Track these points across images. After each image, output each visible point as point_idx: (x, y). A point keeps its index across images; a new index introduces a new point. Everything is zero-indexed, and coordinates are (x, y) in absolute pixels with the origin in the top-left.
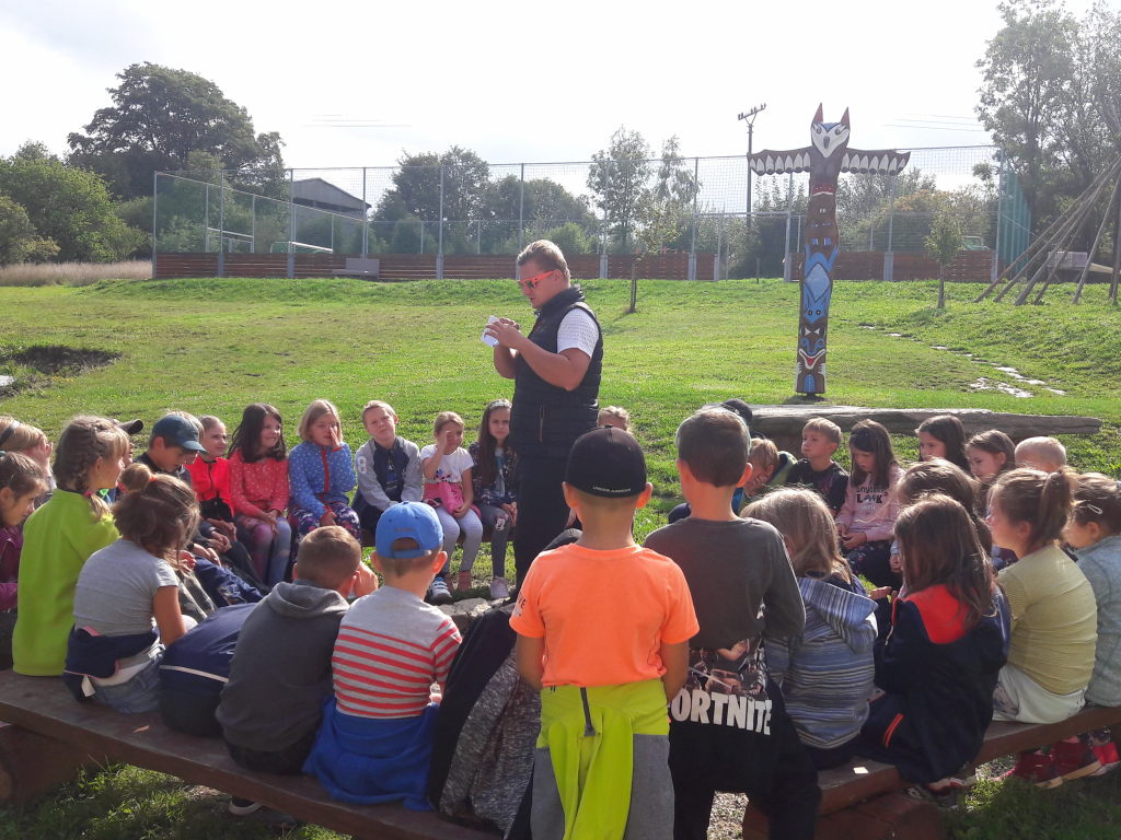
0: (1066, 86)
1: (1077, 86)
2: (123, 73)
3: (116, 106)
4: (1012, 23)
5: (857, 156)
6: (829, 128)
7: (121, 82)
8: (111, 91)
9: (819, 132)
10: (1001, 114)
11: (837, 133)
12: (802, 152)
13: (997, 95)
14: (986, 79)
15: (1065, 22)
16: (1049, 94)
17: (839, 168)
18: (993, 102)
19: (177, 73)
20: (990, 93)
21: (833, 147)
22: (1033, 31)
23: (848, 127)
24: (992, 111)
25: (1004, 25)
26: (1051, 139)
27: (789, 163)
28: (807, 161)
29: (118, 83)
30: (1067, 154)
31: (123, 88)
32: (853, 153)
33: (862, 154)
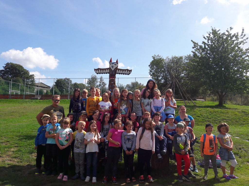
0: (163, 69)
1: (164, 69)
2: (6, 64)
3: (4, 69)
4: (154, 59)
5: (120, 70)
6: (113, 63)
7: (5, 65)
8: (3, 67)
9: (111, 64)
10: (153, 74)
11: (115, 65)
12: (107, 69)
13: (152, 71)
14: (150, 68)
15: (163, 59)
16: (160, 71)
17: (116, 73)
18: (151, 72)
19: (16, 64)
20: (151, 70)
21: (114, 68)
22: (158, 61)
23: (118, 63)
24: (151, 73)
25: (153, 60)
26: (161, 78)
27: (104, 71)
28: (108, 71)
29: (5, 66)
30: (163, 80)
31: (6, 66)
32: (119, 69)
33: (121, 70)
